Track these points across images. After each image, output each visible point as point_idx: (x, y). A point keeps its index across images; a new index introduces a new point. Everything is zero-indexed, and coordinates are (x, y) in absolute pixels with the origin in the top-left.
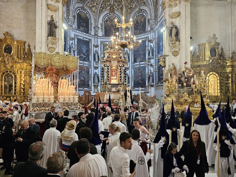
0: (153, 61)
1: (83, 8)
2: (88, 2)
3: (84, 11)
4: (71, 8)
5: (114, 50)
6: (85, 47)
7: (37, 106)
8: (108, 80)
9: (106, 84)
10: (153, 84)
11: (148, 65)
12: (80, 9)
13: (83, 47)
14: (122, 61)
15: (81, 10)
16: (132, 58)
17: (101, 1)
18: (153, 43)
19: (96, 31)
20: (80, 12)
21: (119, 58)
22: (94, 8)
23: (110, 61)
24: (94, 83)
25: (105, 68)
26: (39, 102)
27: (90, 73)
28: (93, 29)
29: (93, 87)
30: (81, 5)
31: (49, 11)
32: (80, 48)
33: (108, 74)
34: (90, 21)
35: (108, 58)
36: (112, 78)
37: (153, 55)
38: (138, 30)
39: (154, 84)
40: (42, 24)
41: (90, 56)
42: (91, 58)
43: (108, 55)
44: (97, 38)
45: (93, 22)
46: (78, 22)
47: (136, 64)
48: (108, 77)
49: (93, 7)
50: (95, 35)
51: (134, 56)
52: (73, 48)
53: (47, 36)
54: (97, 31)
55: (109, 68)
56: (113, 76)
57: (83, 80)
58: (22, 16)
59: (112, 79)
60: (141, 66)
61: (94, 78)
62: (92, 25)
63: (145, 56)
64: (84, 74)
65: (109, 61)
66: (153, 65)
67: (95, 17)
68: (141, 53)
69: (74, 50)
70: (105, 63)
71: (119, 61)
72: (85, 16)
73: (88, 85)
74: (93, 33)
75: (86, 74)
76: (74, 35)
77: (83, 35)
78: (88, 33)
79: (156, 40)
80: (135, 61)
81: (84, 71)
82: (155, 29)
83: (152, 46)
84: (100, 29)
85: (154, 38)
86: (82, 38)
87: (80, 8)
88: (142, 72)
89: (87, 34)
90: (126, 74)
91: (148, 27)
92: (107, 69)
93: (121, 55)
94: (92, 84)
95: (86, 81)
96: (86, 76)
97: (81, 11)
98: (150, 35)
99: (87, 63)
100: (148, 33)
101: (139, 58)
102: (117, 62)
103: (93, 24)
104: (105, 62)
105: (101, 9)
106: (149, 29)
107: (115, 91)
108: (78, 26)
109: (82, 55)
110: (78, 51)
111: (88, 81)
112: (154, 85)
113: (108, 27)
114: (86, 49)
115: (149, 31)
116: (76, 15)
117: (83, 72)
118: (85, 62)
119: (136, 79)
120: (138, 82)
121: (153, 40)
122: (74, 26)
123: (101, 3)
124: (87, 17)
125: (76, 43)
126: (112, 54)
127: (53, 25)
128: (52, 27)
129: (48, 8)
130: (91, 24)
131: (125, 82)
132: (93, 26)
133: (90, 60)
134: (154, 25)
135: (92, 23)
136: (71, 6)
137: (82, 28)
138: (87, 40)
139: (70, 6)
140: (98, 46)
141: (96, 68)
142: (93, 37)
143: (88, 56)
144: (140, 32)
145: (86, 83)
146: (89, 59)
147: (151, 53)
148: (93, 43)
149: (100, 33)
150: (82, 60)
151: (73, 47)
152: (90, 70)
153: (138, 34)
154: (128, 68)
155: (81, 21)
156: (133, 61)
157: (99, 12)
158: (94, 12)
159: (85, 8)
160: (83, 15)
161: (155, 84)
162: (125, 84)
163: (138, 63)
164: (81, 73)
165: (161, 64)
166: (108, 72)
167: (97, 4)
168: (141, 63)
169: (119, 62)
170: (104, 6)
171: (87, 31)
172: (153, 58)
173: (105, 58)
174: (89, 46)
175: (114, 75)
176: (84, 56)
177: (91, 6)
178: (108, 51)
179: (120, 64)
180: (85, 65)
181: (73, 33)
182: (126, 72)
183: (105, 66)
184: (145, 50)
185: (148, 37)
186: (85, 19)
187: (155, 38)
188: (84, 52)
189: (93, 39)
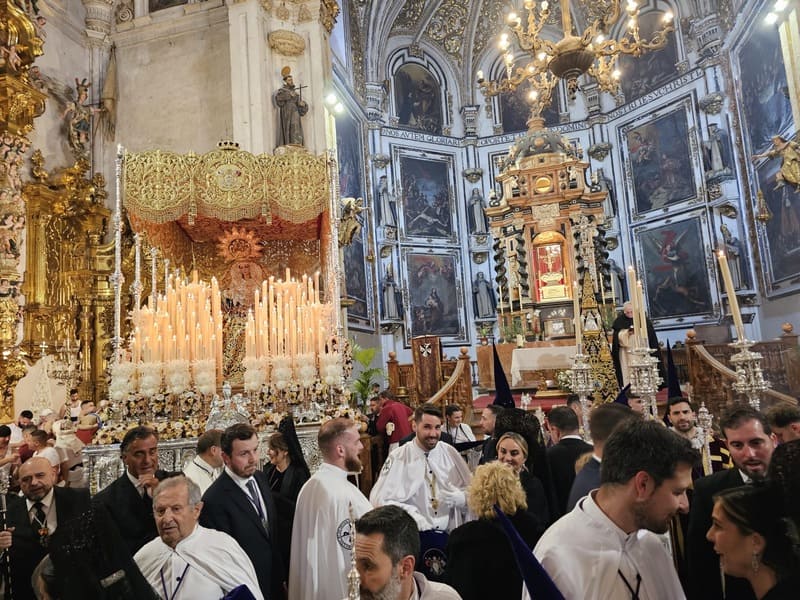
0: (731, 190)
1: (413, 49)
2: (432, 25)
3: (418, 60)
4: (371, 54)
5: (542, 161)
6: (431, 184)
7: (129, 415)
8: (526, 288)
9: (517, 308)
10: (751, 292)
11: (711, 209)
12: (403, 56)
13: (425, 188)
14: (579, 199)
15: (409, 56)
16: (626, 197)
17: (476, 10)
18: (719, 112)
19: (469, 124)
20: (404, 63)
21: (564, 188)
22: (455, 41)
23: (526, 210)
24: (476, 314)
25: (508, 240)
26: (143, 393)
27: (459, 277)
28: (456, 116)
29: (474, 333)
30: (406, 41)
31: (278, 57)
32: (415, 190)
33: (523, 265)
34: (443, 88)
35: (518, 195)
36: (544, 278)
37: (727, 161)
38: (643, 77)
39: (755, 291)
40: (250, 105)
41: (455, 216)
42: (459, 221)
43: (514, 184)
44: (475, 146)
45: (454, 90)
46: (402, 101)
47: (650, 215)
48: (524, 276)
49: (448, 37)
50: (467, 134)
51: (637, 184)
52: (388, 195)
53: (272, 146)
54: (472, 121)
55: (524, 237)
56: (545, 270)
57: (432, 308)
58: (197, 98)
59: (545, 284)
60: (675, 219)
61: (475, 294)
62: (451, 102)
63: (690, 174)
64: (436, 283)
65: (522, 209)
66: (736, 204)
67: (460, 72)
68: (665, 166)
69: (393, 200)
70: (505, 222)
71: (569, 202)
72: (423, 78)
73: (455, 324)
74: (457, 130)
75: (445, 283)
76: (390, 145)
77: (419, 145)
78: (438, 132)
79: (738, 91)
80: (643, 205)
81: (435, 272)
82: (724, 47)
83: (719, 126)
84: (483, 111)
85: (722, 89)
86: (418, 154)
87: (405, 51)
88: (685, 248)
89: (435, 138)
90: (607, 267)
91: (688, 51)
92: (516, 244)
93: (573, 174)
94: (472, 320)
95: (446, 309)
96: (442, 289)
97: (407, 59)
98: (699, 85)
99: (442, 242)
100: (688, 77)
101: (661, 189)
102: (556, 207)
103: (455, 100)
104: (503, 216)
105: (481, 37)
106: (694, 57)
107: (562, 333)
108: (399, 114)
109: (423, 216)
110: (407, 204)
111: (453, 311)
112: (752, 296)
113: (512, 98)
114: (435, 192)
115: (692, 67)
116: (392, 78)
117: (433, 277)
118: (436, 241)
119: (659, 281)
120: (667, 291)
121: (718, 98)
122: (386, 117)
123: (479, 14)
124: (430, 77)
125: (398, 176)
126: (534, 177)
127: (292, 104)
128: (289, 111)
129: (273, 47)
130: (449, 100)
131: (608, 289)
132: (456, 103)
133: (455, 229)
134: (713, 37)
135: (451, 97)
136: (370, 49)
137: (416, 117)
138: (438, 157)
139: (367, 48)
140: (480, 175)
141: (479, 257)
142: (461, 145)
143: (446, 214)
144: (649, 82)
145: (445, 319)
146: (449, 229)
147: (716, 156)
148: (460, 164)
149: (486, 125)
150: (425, 234)
151: (390, 191)
152: (459, 265)
153: (641, 91)
154: (614, 240)
155: (410, 95)
156: (632, 205)
157: (475, 51)
158: (456, 55)
159: (422, 46)
160: (416, 74)
161: (760, 289)
162: (609, 301)
163: (660, 212)
164: (425, 281)
165: (790, 177)
166: (523, 253)
167: (462, 23)
168: (673, 208)
169: (565, 204)
170: (489, 26)
171: (435, 128)
172: (731, 176)
173: (503, 203)
174: (446, 180)
175: (550, 267)
176: (431, 220)
177: (442, 35)
178: (512, 169)
179: (572, 214)
180: (436, 251)
181: (386, 141)
182: (607, 255)
183: (505, 231)
184: (686, 151)
185: (695, 91)
186: (426, 86)
187: (726, 84)
188: (431, 202)
189: (459, 153)
